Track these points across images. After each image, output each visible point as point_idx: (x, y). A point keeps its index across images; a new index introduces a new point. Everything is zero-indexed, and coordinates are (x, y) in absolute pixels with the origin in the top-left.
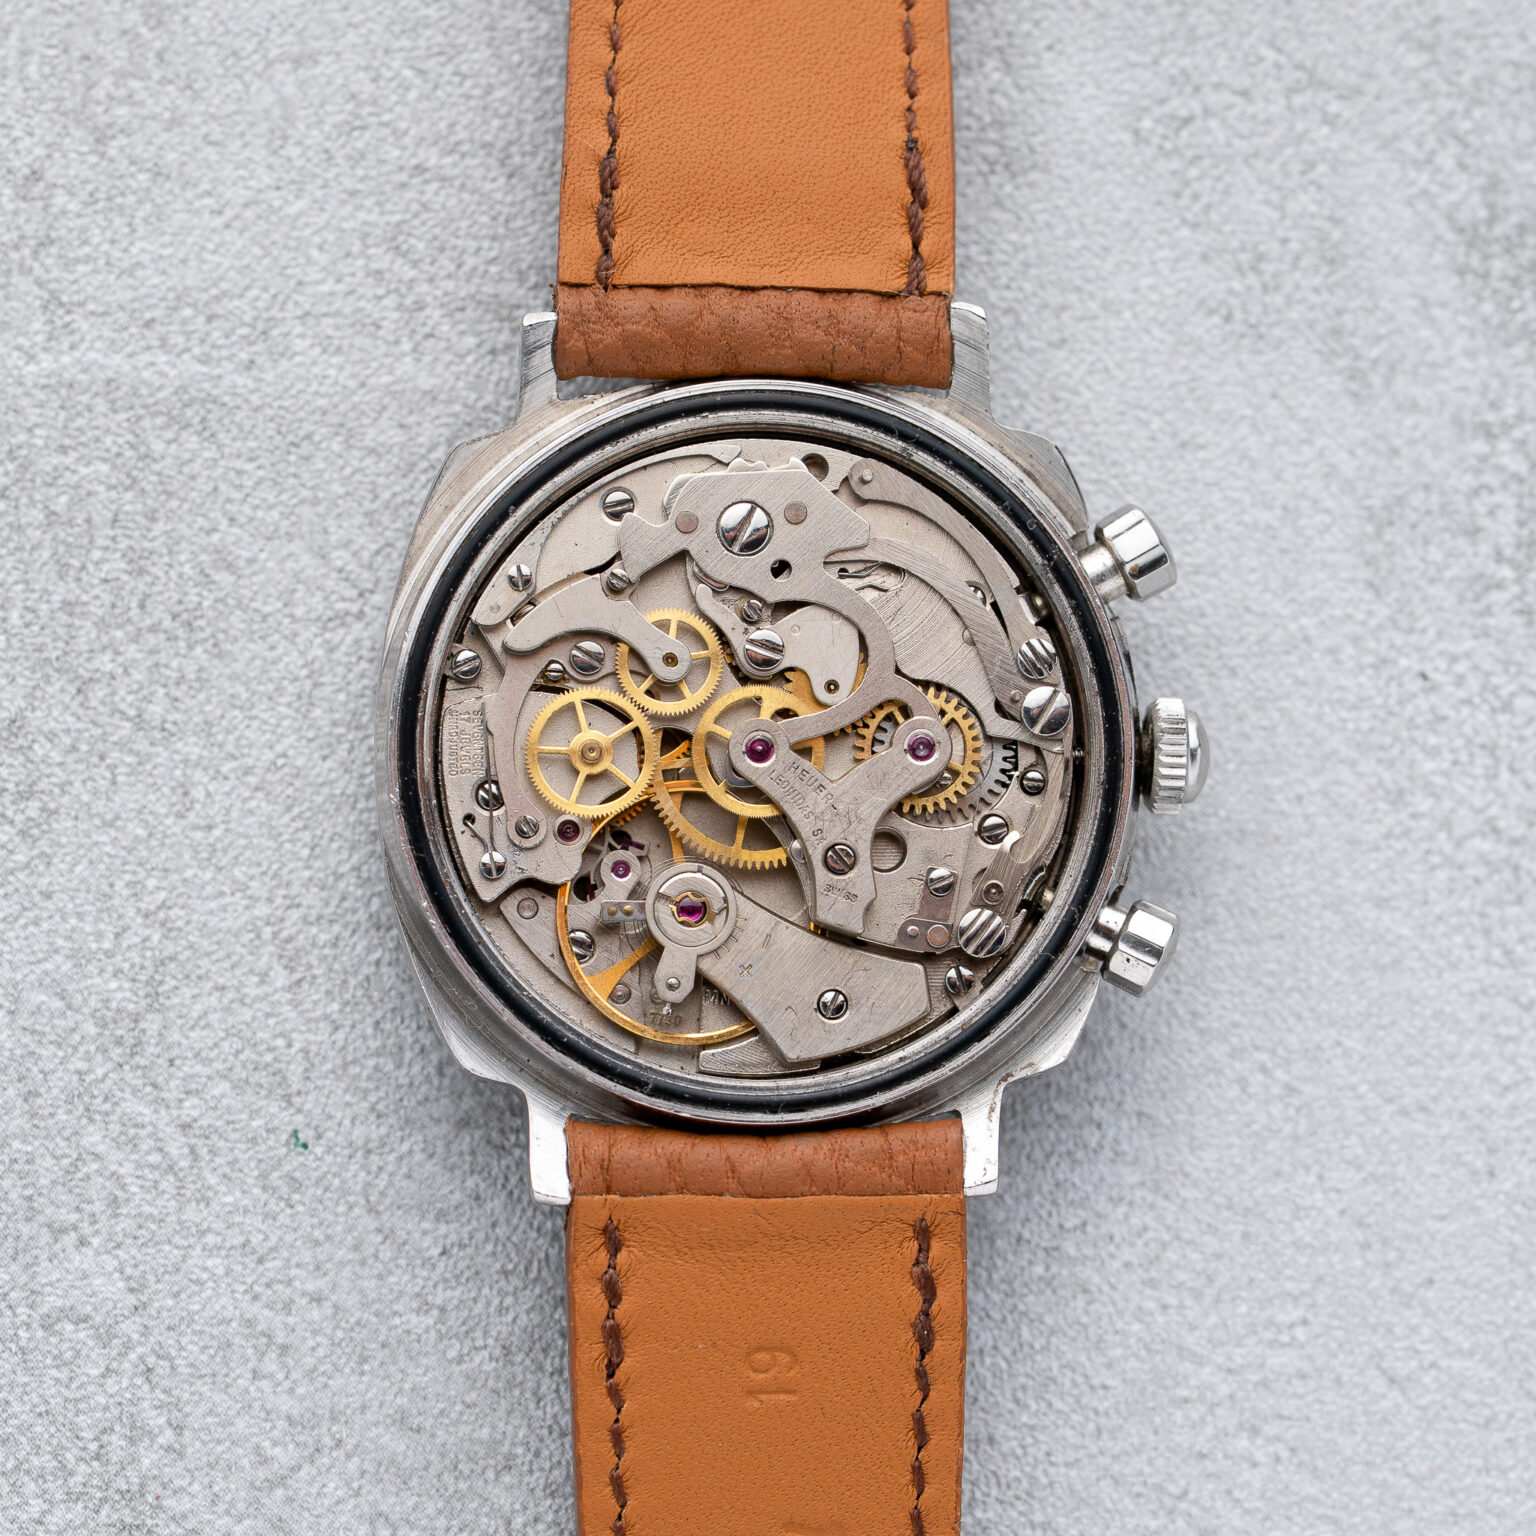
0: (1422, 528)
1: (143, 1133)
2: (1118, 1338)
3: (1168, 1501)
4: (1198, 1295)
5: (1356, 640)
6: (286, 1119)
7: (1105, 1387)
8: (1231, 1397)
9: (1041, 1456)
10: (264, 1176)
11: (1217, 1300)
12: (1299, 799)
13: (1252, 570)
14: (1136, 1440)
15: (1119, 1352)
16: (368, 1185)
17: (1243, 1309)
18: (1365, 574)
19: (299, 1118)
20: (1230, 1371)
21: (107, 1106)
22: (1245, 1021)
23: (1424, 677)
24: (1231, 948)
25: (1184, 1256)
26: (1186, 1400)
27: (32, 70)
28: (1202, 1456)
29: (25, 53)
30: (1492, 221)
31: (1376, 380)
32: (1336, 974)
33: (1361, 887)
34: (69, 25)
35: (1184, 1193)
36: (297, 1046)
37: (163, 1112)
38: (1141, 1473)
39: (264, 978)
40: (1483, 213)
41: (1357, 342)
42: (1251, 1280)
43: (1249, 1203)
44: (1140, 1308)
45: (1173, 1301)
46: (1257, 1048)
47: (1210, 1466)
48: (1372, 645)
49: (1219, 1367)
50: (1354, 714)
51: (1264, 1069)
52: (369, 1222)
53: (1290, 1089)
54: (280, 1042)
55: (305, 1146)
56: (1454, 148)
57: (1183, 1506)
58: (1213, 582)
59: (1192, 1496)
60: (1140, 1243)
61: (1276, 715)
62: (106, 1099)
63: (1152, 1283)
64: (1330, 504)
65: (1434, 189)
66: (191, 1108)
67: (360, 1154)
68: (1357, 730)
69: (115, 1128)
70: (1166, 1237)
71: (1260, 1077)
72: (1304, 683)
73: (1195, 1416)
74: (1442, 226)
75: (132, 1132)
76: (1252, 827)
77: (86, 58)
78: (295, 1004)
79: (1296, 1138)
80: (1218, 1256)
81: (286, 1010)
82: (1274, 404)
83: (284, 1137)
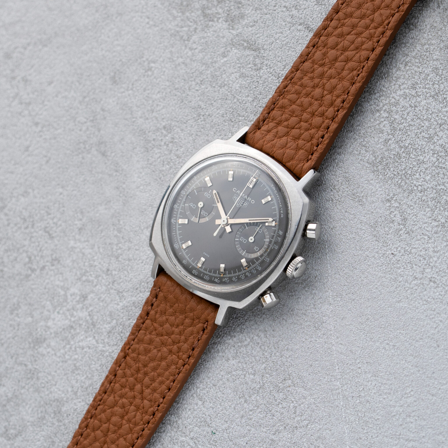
0: (382, 225)
1: (185, 443)
2: (377, 409)
3: (398, 437)
4: (390, 394)
5: (377, 252)
6: (209, 430)
7: (378, 419)
8: (403, 411)
9: (370, 438)
10: (209, 442)
11: (394, 393)
12: (377, 288)
13: (353, 247)
14: (388, 427)
15: (378, 411)
16: (228, 436)
17: (399, 393)
18: (375, 239)
19: (212, 429)
20: (401, 406)
21: (177, 441)
22: (381, 336)
23: (393, 254)
24: (373, 323)
25: (384, 387)
26: (395, 415)
27: (101, 250)
28: (401, 425)
29: (99, 248)
30: (376, 159)
31: (364, 200)
32: (395, 320)
33: (394, 300)
34: (105, 239)
35: (380, 375)
36: (207, 415)
37: (187, 437)
38: (390, 433)
39: (197, 404)
40: (374, 159)
41: (358, 194)
42: (399, 386)
43: (394, 371)
44: (380, 401)
45: (386, 397)
46: (385, 340)
47: (403, 426)
48: (380, 252)
49: (399, 406)
50: (381, 267)
51: (388, 344)
52: (231, 443)
53: (394, 346)
54: (204, 415)
55: (215, 433)
56: (364, 148)
57: (401, 436)
58: (346, 253)
59: (402, 434)
60: (375, 388)
61: (367, 274)
62: (176, 439)
63: (381, 395)
64: (364, 228)
65: (363, 158)
66: (192, 434)
67: (225, 431)
68: (383, 270)
69: (179, 444)
70: (380, 385)
71: (388, 346)
72: (370, 265)
73: (397, 418)
74: (367, 165)
75: (183, 444)
76: (370, 297)
77: (110, 244)
78: (204, 407)
79: (398, 355)
80: (391, 384)
81: (203, 409)
82: (346, 213)
83: (210, 433)
